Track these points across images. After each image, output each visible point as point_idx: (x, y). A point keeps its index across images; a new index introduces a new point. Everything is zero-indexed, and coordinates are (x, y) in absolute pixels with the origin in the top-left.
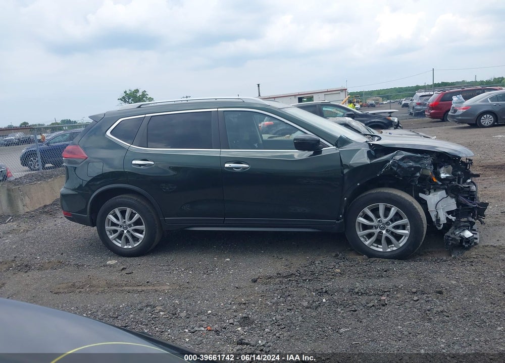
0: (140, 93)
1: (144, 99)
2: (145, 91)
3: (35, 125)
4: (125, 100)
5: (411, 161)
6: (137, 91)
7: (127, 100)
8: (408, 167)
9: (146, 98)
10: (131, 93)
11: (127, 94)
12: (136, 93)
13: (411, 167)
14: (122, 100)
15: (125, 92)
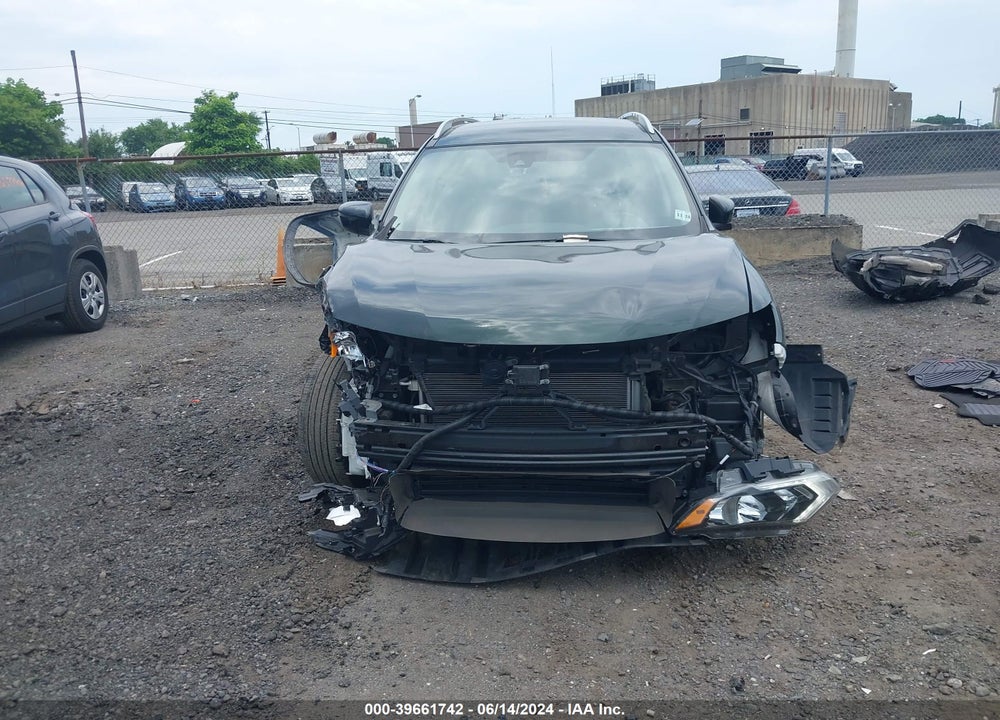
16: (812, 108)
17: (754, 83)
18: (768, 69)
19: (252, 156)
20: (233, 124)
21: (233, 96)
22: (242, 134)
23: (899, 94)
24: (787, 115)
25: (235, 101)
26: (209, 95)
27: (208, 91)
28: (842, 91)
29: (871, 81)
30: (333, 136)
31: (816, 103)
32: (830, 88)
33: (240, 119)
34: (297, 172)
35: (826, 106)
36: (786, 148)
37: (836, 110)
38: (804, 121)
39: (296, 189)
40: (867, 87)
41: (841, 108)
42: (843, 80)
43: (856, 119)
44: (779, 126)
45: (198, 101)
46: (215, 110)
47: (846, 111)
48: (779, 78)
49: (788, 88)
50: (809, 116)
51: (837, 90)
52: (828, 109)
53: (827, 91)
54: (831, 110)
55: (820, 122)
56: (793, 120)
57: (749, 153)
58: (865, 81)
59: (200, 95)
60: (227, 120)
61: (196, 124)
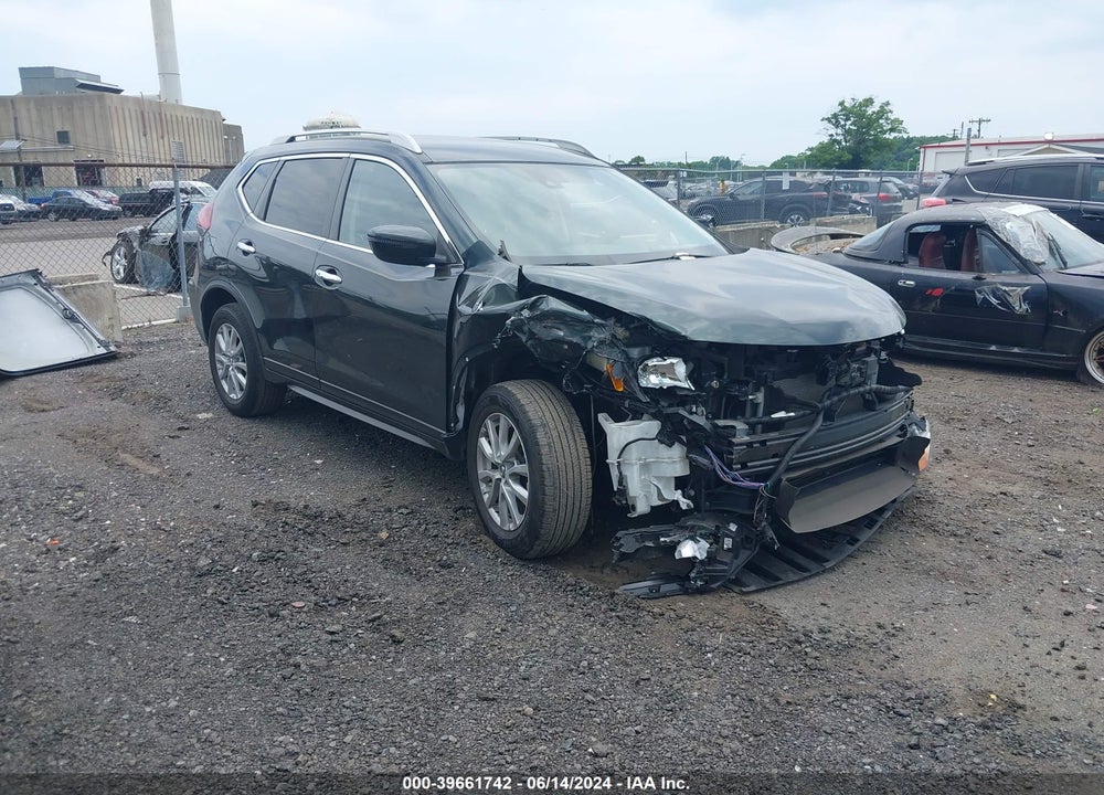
0: (875, 108)
1: (881, 121)
2: (888, 104)
3: (662, 165)
4: (837, 121)
5: (562, 327)
6: (869, 102)
7: (843, 123)
8: (552, 340)
9: (887, 119)
10: (854, 106)
11: (844, 109)
12: (867, 106)
13: (560, 341)
14: (830, 121)
15: (842, 104)
16: (145, 135)
17: (70, 102)
18: (83, 86)
23: (229, 126)
24: (118, 140)
28: (174, 119)
29: (202, 111)
31: (148, 129)
32: (160, 114)
35: (160, 134)
36: (122, 179)
37: (172, 140)
38: (138, 148)
40: (199, 116)
41: (177, 138)
42: (173, 106)
43: (194, 151)
44: (109, 152)
47: (182, 141)
48: (101, 99)
49: (113, 111)
50: (144, 145)
51: (168, 116)
52: (163, 138)
53: (157, 116)
54: (166, 138)
55: (156, 151)
56: (125, 147)
57: (76, 183)
58: (196, 110)
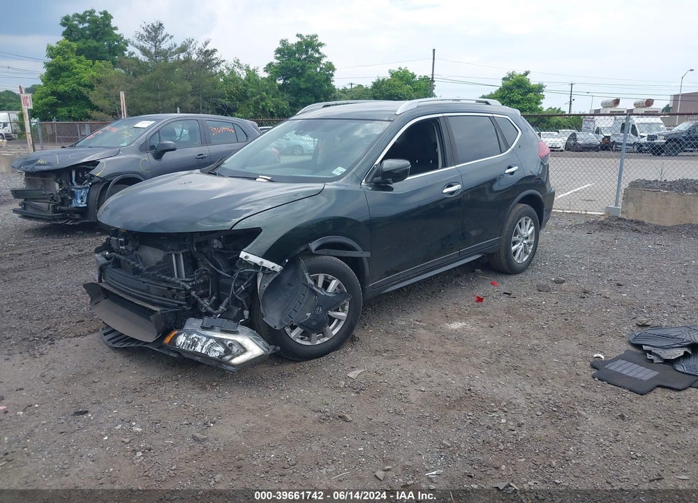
19: (535, 116)
20: (526, 93)
21: (527, 73)
22: (530, 101)
25: (527, 77)
26: (512, 75)
27: (511, 72)
30: (617, 102)
33: (531, 90)
34: (564, 127)
39: (554, 140)
45: (504, 79)
46: (515, 84)
59: (505, 75)
60: (522, 91)
61: (501, 94)
